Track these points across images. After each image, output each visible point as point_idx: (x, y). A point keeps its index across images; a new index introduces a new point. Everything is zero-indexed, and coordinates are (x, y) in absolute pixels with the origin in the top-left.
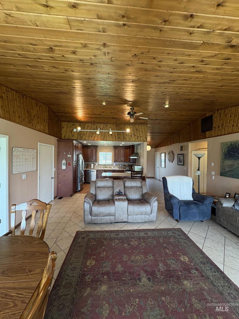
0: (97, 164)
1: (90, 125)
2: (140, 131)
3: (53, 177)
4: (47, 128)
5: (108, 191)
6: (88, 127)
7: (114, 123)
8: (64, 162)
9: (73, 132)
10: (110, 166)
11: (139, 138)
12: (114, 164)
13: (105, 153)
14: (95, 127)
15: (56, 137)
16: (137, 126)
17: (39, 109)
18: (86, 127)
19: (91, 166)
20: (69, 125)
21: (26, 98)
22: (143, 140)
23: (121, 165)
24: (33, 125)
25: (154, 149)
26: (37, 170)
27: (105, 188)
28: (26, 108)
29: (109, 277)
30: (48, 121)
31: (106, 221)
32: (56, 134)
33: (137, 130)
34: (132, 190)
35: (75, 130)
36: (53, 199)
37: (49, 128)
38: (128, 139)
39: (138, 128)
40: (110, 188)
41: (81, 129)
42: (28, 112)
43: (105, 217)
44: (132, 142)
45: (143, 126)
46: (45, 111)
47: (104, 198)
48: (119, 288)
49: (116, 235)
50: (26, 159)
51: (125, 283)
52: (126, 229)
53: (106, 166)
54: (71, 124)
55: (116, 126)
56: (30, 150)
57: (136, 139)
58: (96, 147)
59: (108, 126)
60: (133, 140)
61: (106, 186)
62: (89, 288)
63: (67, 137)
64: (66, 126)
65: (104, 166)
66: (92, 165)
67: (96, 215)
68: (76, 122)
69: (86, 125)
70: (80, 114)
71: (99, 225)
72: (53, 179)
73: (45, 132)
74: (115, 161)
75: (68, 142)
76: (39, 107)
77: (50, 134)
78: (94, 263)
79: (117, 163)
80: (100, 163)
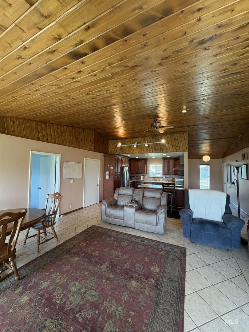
0: (146, 177)
1: (129, 140)
2: (179, 139)
3: (99, 184)
4: (93, 146)
5: (128, 198)
6: (128, 142)
7: (150, 136)
8: (107, 173)
9: (116, 148)
10: (159, 179)
11: (177, 148)
12: (164, 177)
13: (155, 166)
14: (134, 142)
15: (102, 153)
16: (175, 135)
17: (85, 135)
18: (126, 143)
19: (140, 178)
20: (114, 143)
21: (75, 129)
22: (183, 149)
23: (172, 178)
24: (80, 146)
25: (221, 159)
26: (82, 178)
27: (126, 196)
28: (74, 135)
29: (85, 255)
30: (94, 142)
31: (116, 223)
32: (102, 151)
33: (175, 139)
34: (149, 200)
35: (118, 146)
36: (98, 202)
37: (94, 147)
38: (165, 150)
39: (177, 137)
40: (129, 196)
41: (122, 145)
42: (76, 137)
43: (116, 219)
44: (169, 152)
45: (182, 134)
46: (91, 134)
47: (123, 204)
48: (84, 263)
49: (116, 235)
50: (73, 169)
51: (90, 262)
52: (129, 234)
53: (156, 179)
54: (115, 141)
55: (153, 138)
56: (77, 163)
57: (174, 149)
58: (146, 160)
59: (145, 139)
60: (171, 151)
61: (127, 194)
62: (69, 255)
63: (112, 153)
64: (112, 143)
65: (154, 179)
66: (142, 177)
67: (109, 216)
68: (118, 139)
69: (127, 141)
70: (121, 132)
71: (111, 225)
72: (99, 186)
73: (91, 150)
74: (164, 173)
75: (110, 157)
76: (86, 132)
77: (96, 150)
78: (85, 244)
79: (168, 176)
80: (150, 176)
